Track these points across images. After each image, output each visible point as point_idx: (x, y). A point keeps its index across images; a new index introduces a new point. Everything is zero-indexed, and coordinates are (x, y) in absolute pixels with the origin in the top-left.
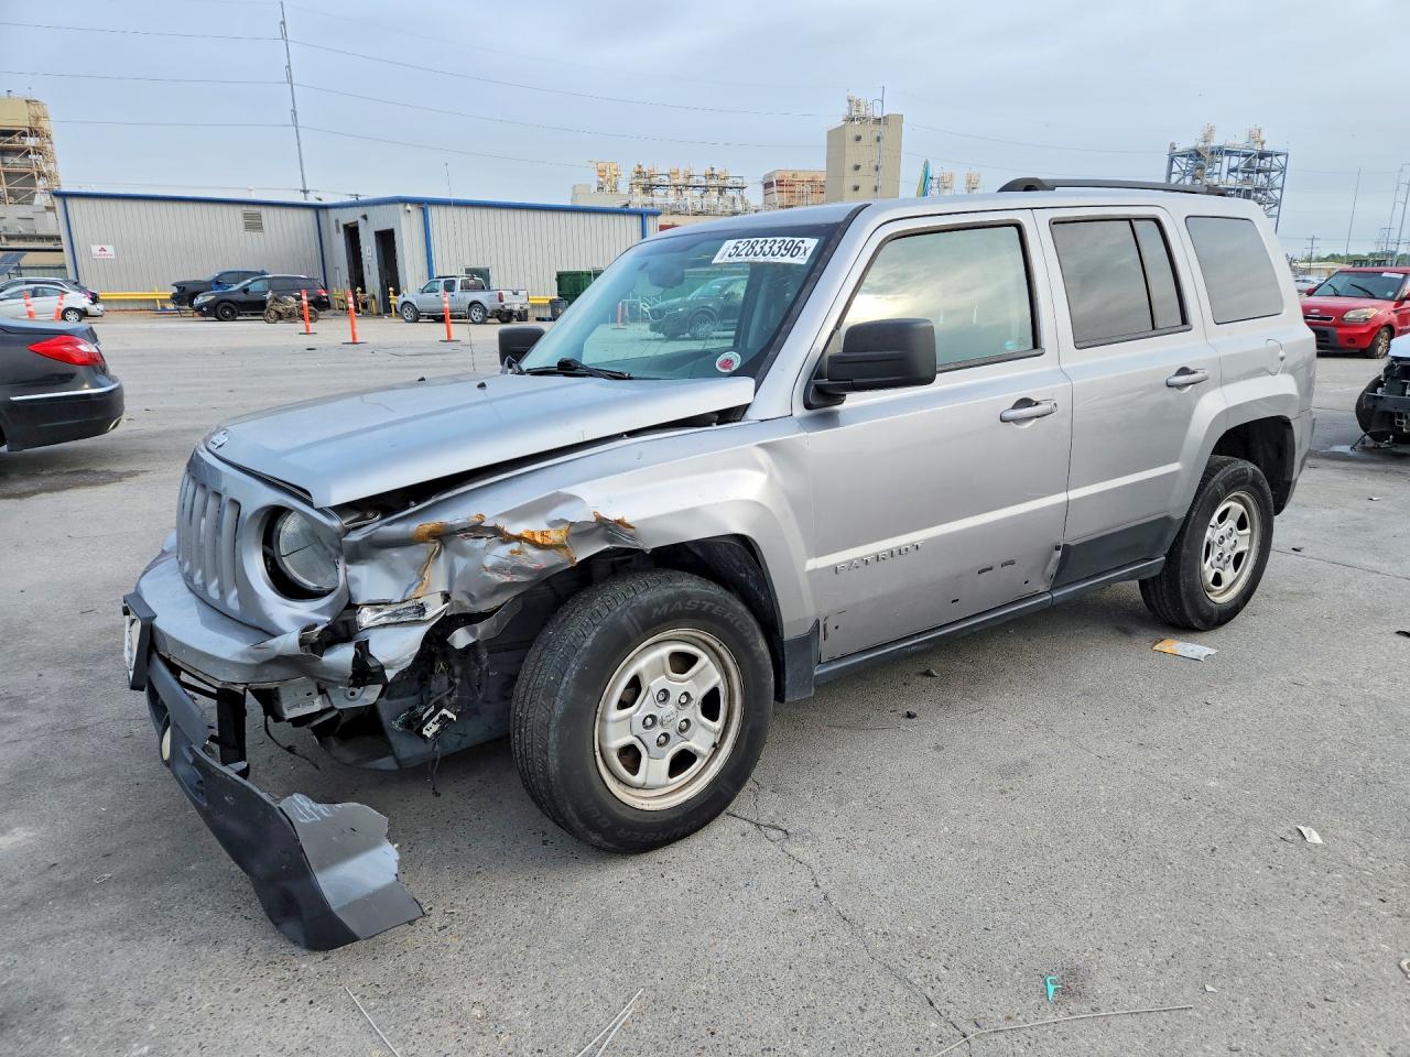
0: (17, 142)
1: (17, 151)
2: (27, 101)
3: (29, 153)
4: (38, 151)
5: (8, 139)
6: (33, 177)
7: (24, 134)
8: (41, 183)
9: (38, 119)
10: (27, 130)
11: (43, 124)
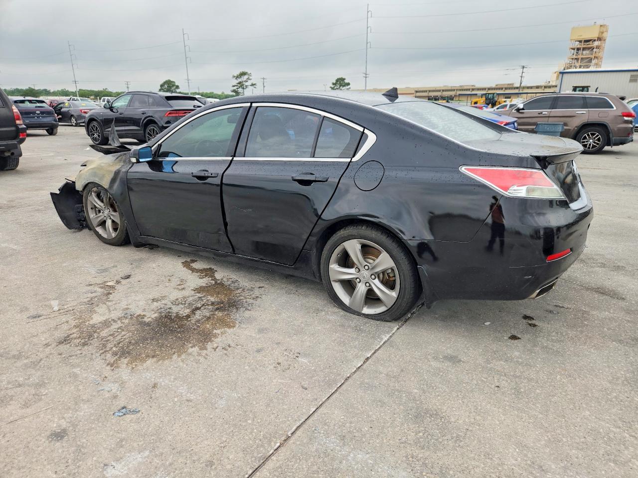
0: (591, 45)
1: (589, 48)
2: (601, 26)
3: (594, 48)
4: (598, 47)
5: (588, 43)
6: (591, 59)
7: (595, 41)
8: (594, 62)
9: (602, 33)
10: (596, 39)
11: (604, 35)
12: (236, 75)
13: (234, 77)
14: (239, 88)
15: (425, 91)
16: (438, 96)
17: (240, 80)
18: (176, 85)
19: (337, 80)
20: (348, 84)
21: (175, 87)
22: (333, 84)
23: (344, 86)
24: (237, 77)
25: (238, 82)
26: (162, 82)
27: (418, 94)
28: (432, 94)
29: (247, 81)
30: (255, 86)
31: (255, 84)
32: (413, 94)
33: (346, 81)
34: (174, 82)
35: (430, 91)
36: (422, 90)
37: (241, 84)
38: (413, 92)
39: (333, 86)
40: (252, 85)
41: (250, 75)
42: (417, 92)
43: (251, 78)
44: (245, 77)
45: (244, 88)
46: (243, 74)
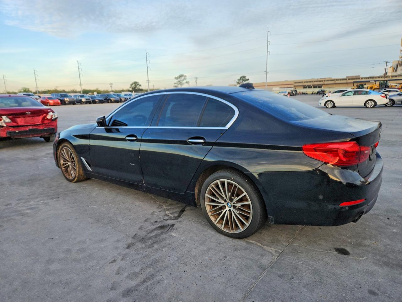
12: (177, 77)
13: (175, 78)
14: (179, 84)
15: (302, 82)
16: (311, 85)
17: (179, 80)
19: (241, 78)
20: (248, 80)
21: (138, 85)
22: (239, 80)
23: (245, 81)
24: (178, 78)
25: (177, 81)
26: (131, 83)
28: (307, 84)
29: (183, 80)
30: (188, 83)
31: (189, 82)
32: (292, 84)
33: (247, 78)
34: (138, 83)
36: (298, 81)
37: (180, 83)
38: (293, 83)
39: (238, 81)
40: (187, 82)
41: (186, 76)
42: (295, 83)
43: (186, 78)
44: (183, 78)
45: (182, 84)
46: (181, 76)
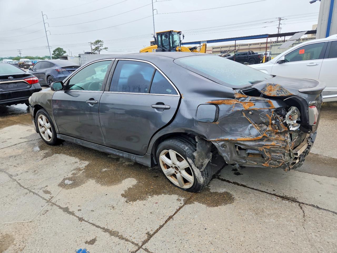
13: (92, 44)
15: (219, 48)
16: (227, 51)
17: (96, 46)
18: (64, 50)
24: (94, 44)
25: (95, 47)
27: (215, 50)
28: (223, 50)
29: (101, 46)
30: (106, 49)
31: (107, 48)
32: (211, 50)
35: (221, 47)
36: (216, 47)
41: (103, 42)
42: (213, 48)
44: (99, 44)
45: (100, 50)
46: (98, 42)
